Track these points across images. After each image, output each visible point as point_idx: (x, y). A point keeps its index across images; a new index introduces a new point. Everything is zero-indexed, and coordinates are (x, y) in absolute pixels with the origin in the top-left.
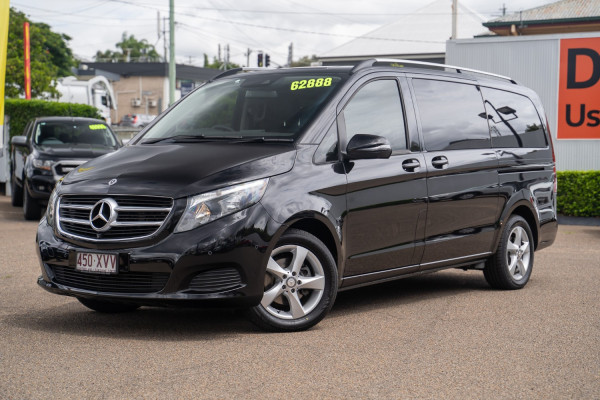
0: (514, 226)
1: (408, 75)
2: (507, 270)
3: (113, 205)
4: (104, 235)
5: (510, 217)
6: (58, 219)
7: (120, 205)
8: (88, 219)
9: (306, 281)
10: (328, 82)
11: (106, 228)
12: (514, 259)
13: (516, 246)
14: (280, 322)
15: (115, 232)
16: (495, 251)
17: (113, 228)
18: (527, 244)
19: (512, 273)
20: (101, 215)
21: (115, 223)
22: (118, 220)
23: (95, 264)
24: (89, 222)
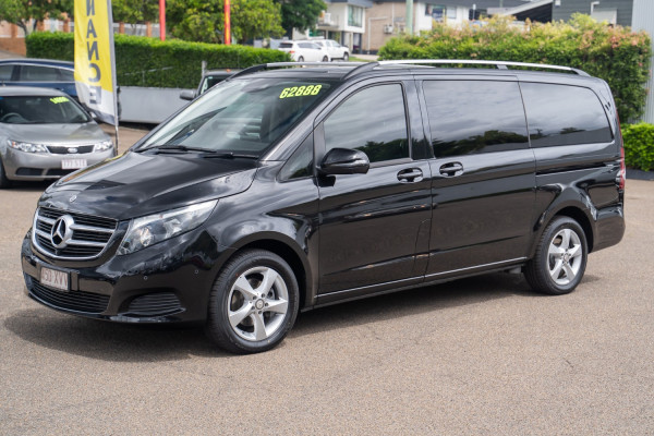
0: (559, 228)
1: (416, 77)
2: (547, 275)
3: (69, 222)
4: (61, 252)
5: (553, 220)
6: (35, 230)
7: (76, 223)
8: (49, 233)
9: (272, 303)
10: (314, 90)
11: (62, 245)
12: (559, 264)
13: (561, 250)
14: (245, 343)
15: (70, 250)
16: (532, 256)
17: (69, 246)
18: (578, 247)
19: (555, 278)
20: (58, 232)
21: (70, 241)
22: (74, 238)
23: (54, 279)
24: (50, 237)
